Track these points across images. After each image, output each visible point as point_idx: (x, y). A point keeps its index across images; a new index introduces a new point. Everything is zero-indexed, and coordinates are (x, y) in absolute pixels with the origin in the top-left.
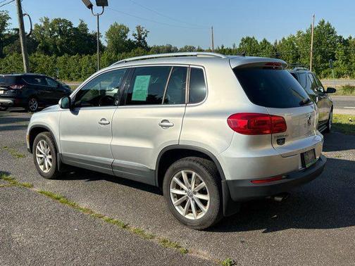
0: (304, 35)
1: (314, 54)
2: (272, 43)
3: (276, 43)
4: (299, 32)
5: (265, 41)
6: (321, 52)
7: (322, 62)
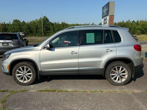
0: (38, 21)
1: (43, 28)
2: (27, 23)
3: (28, 23)
4: (36, 20)
5: (24, 22)
6: (46, 27)
7: (46, 31)
